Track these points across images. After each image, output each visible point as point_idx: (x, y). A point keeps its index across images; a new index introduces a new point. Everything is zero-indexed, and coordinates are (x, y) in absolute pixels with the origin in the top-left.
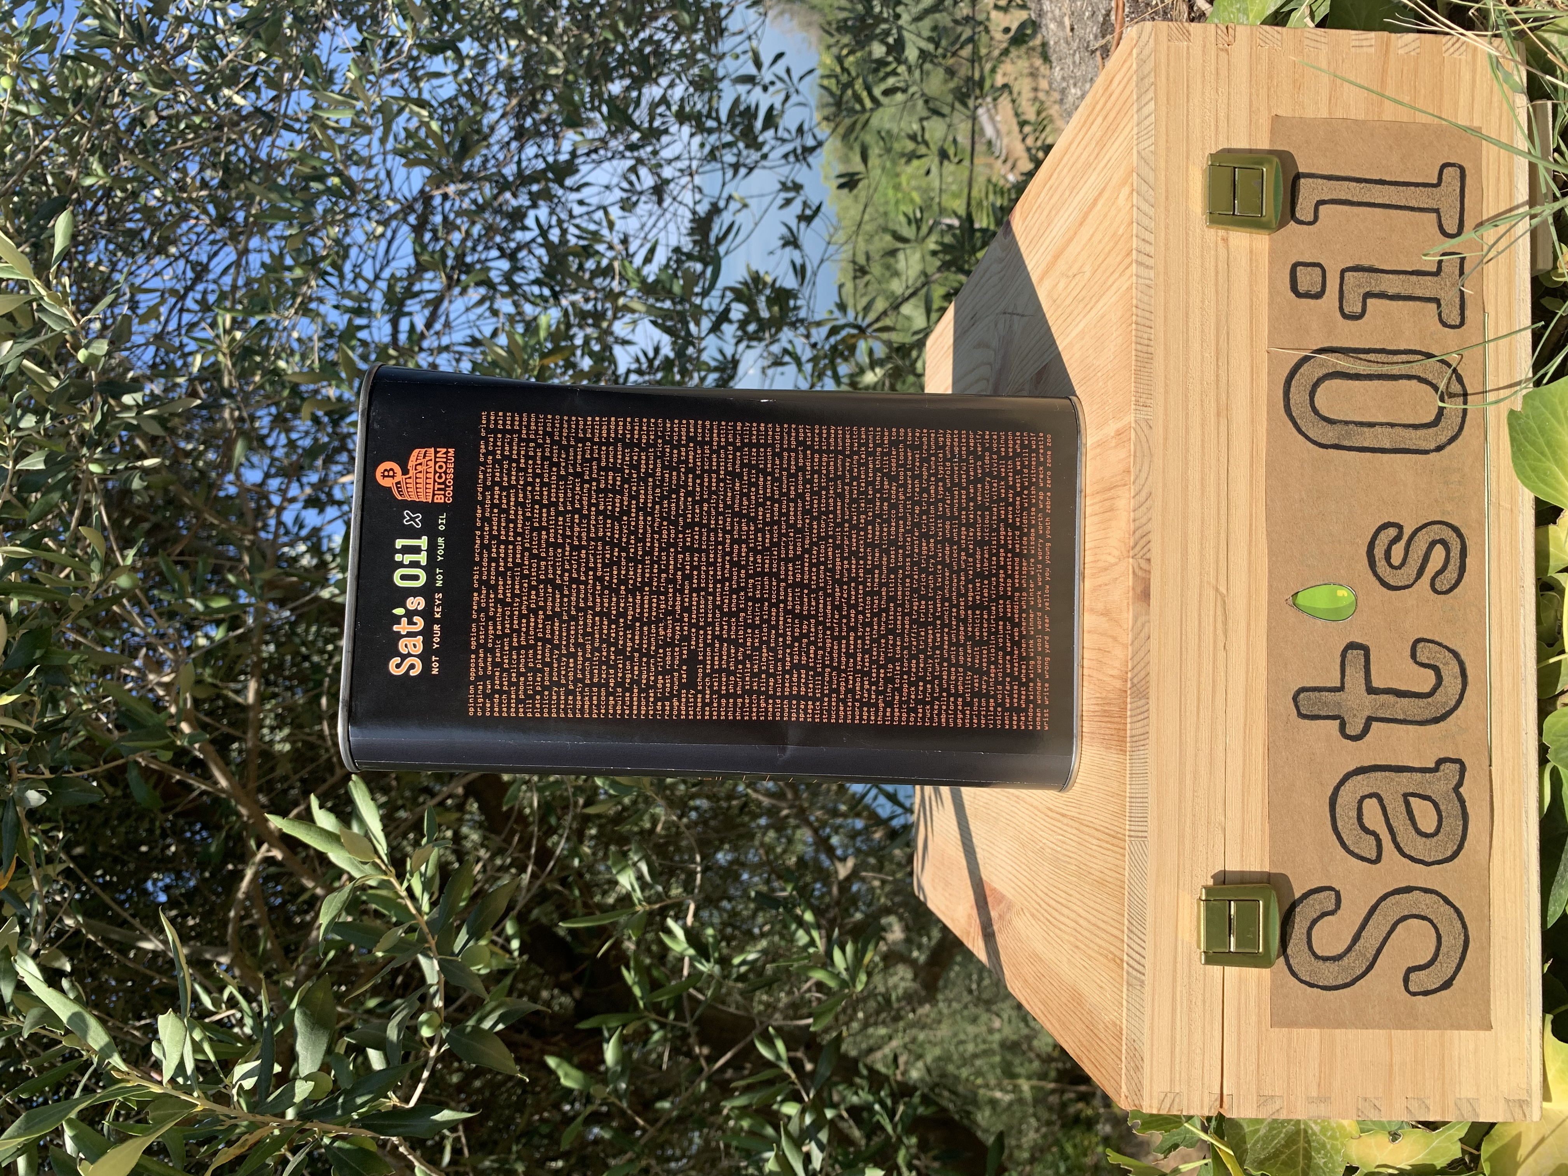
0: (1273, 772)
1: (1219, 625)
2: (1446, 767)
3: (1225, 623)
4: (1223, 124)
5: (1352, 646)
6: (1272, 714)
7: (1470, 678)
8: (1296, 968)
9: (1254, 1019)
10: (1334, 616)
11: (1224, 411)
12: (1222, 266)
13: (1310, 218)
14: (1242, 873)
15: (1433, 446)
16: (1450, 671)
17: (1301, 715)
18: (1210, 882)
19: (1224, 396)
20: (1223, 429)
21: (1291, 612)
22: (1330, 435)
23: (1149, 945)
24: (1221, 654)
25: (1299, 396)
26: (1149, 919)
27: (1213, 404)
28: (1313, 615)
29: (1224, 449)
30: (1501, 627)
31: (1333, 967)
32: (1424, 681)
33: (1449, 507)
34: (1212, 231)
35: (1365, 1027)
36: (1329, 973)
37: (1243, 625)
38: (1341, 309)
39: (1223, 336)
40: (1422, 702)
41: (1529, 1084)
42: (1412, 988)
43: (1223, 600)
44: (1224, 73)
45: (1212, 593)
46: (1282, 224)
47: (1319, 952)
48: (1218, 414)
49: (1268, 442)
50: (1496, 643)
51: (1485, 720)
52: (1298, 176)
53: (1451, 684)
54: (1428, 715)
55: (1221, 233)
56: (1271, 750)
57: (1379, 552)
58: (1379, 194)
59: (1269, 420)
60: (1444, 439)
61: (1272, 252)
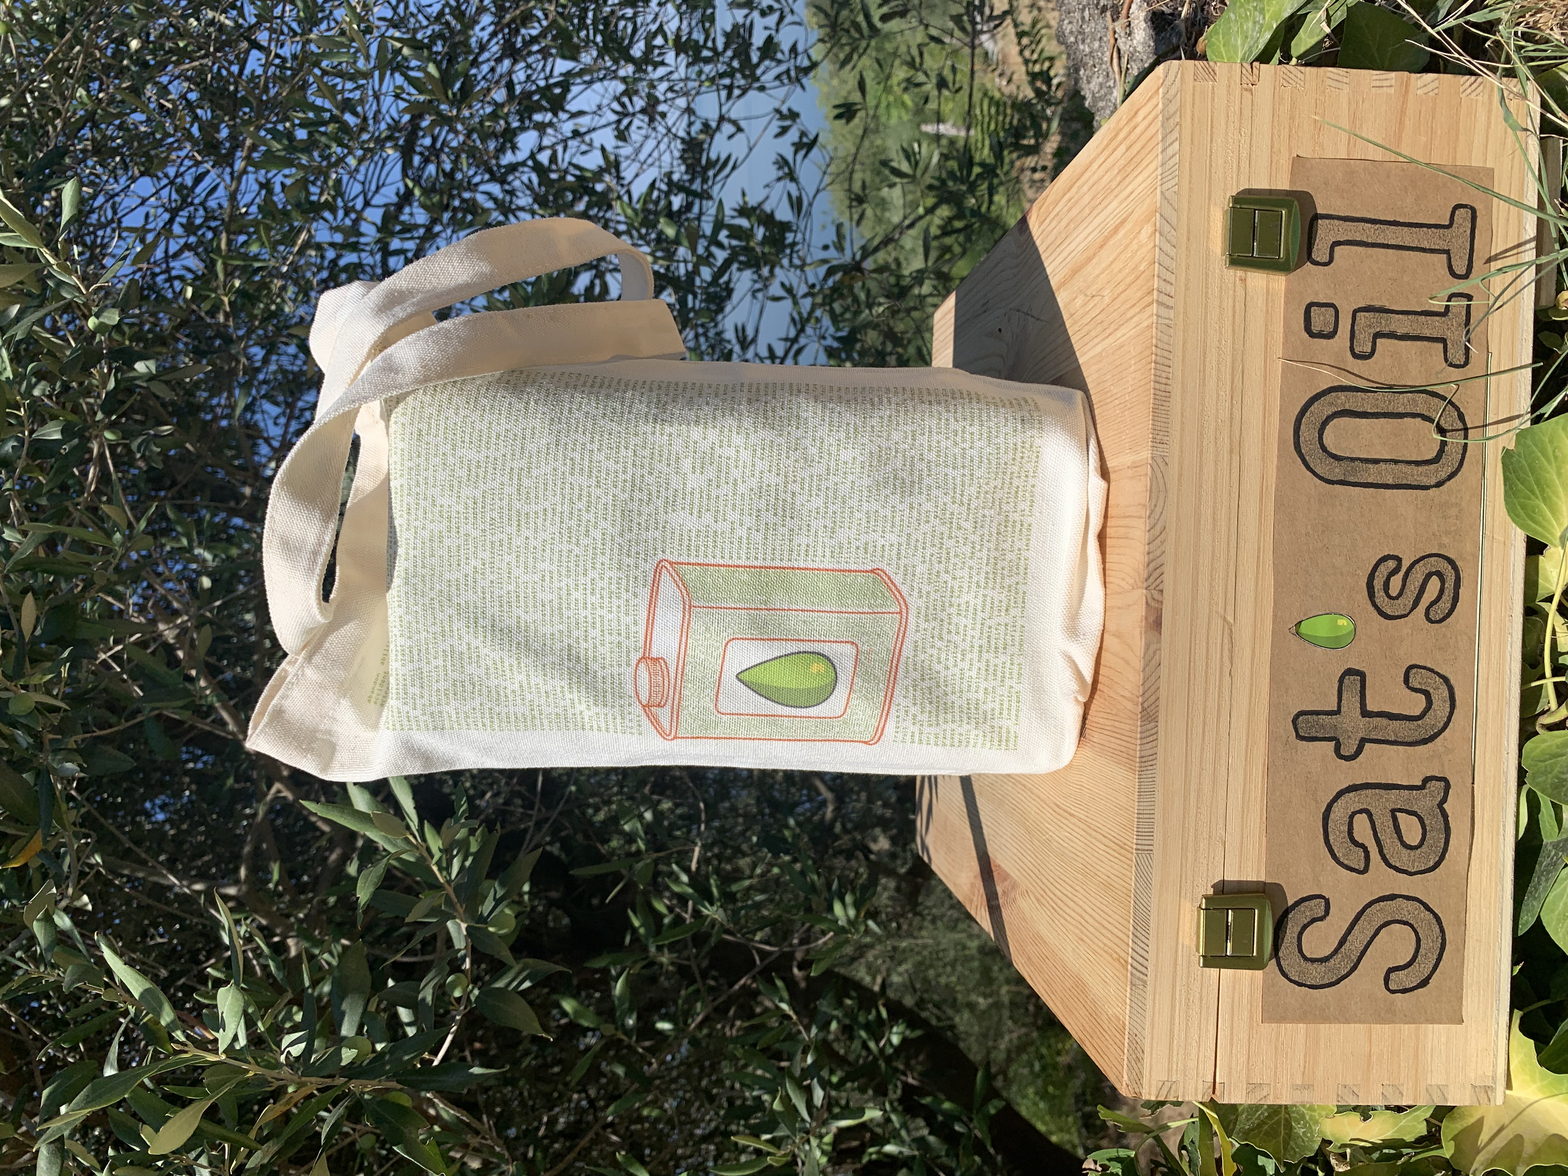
0: (1270, 792)
1: (1226, 653)
2: (1434, 785)
3: (1231, 651)
4: (1244, 164)
5: (1349, 672)
6: (1272, 737)
7: (1458, 703)
8: (1286, 969)
9: (1246, 1014)
10: (1335, 644)
11: (1237, 448)
12: (1239, 306)
13: (1326, 259)
14: (1239, 882)
15: (1433, 482)
16: (1440, 695)
17: (1299, 737)
18: (1211, 892)
19: (1237, 433)
20: (1235, 464)
21: (1294, 640)
22: (1337, 471)
23: (1152, 949)
24: (1227, 678)
25: (1308, 433)
26: (1153, 925)
27: (1227, 441)
28: (1313, 642)
29: (1236, 485)
30: (1489, 654)
31: (1321, 968)
32: (1415, 704)
33: (1445, 540)
34: (1232, 272)
35: (1347, 1022)
36: (1316, 973)
37: (1248, 653)
38: (1352, 349)
39: (1239, 375)
40: (1413, 725)
41: (1495, 1072)
42: (1392, 986)
43: (1230, 630)
44: (1247, 113)
45: (1220, 622)
46: (1299, 265)
47: (1308, 955)
48: (1231, 451)
49: (1278, 478)
50: (1484, 669)
51: (1471, 742)
52: (1316, 217)
53: (1441, 707)
54: (1417, 736)
55: (1240, 273)
56: (1270, 769)
57: (1378, 584)
58: (1391, 235)
59: (1279, 456)
60: (1443, 475)
61: (1288, 292)
